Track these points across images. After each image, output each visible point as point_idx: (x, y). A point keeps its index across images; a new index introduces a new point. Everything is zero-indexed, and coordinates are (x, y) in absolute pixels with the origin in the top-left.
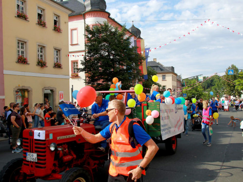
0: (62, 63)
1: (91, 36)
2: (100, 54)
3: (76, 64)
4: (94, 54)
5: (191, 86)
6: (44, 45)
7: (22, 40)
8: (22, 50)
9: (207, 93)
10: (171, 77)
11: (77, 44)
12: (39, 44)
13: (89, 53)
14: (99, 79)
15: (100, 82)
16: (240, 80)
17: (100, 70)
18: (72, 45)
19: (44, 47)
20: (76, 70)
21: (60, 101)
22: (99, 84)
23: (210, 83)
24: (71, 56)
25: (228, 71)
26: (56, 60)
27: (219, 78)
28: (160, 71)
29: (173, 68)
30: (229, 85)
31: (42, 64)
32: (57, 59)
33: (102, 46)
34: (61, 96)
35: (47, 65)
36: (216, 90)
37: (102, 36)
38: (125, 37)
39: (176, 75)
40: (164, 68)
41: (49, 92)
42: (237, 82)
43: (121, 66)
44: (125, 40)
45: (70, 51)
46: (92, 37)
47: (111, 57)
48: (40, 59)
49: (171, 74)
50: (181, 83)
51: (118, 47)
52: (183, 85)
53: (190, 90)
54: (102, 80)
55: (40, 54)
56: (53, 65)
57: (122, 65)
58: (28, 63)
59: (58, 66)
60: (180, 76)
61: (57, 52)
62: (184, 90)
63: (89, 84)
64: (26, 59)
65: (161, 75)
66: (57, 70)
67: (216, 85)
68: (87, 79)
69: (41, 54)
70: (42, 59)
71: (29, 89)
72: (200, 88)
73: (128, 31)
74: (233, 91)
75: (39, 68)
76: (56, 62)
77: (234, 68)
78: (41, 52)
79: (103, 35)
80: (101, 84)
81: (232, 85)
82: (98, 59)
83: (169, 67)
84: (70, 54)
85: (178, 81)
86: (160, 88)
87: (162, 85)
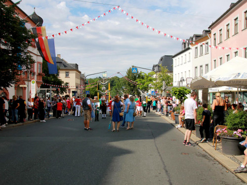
5: (94, 85)
10: (75, 74)
16: (141, 79)
23: (113, 82)
27: (118, 80)
28: (64, 68)
29: (77, 65)
30: (129, 85)
36: (116, 89)
39: (80, 72)
40: (68, 64)
42: (138, 81)
49: (75, 72)
50: (84, 81)
52: (86, 84)
53: (93, 89)
60: (83, 75)
62: (87, 88)
65: (64, 71)
67: (117, 85)
73: (28, 17)
74: (132, 90)
81: (132, 85)
83: (73, 64)
85: (82, 79)
86: (62, 84)
87: (65, 82)
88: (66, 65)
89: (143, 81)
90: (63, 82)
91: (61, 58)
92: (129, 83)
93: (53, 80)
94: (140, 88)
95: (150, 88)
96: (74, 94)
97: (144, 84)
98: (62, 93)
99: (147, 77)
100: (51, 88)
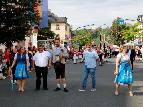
10: (64, 27)
16: (127, 30)
23: (95, 34)
28: (54, 21)
29: (66, 18)
30: (114, 35)
39: (68, 25)
40: (58, 18)
42: (124, 32)
49: (64, 24)
53: (81, 39)
60: (71, 26)
65: (55, 24)
72: (89, 38)
74: (117, 40)
81: (117, 35)
83: (63, 18)
85: (70, 31)
86: (55, 36)
87: (57, 34)
88: (57, 19)
89: (129, 32)
90: (55, 34)
92: (114, 33)
93: (46, 32)
94: (126, 38)
95: (136, 38)
96: (65, 44)
97: (129, 34)
99: (133, 27)
100: (48, 40)
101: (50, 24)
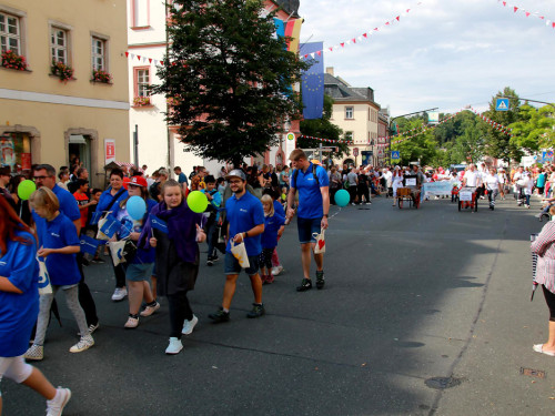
0: (112, 71)
1: (181, 7)
2: (203, 51)
3: (144, 76)
4: (188, 51)
5: (409, 135)
6: (68, 27)
7: (10, 11)
8: (13, 36)
9: (445, 150)
10: (366, 113)
11: (147, 28)
12: (54, 24)
13: (176, 47)
14: (199, 113)
15: (203, 118)
17: (202, 91)
18: (135, 28)
19: (67, 31)
20: (146, 89)
21: (108, 162)
22: (200, 124)
23: (453, 129)
24: (133, 56)
25: (496, 101)
26: (96, 64)
27: (473, 119)
28: (341, 98)
29: (370, 91)
30: (495, 134)
31: (62, 72)
32: (99, 61)
33: (206, 33)
34: (110, 150)
35: (75, 75)
36: (465, 144)
37: (207, 10)
38: (264, 13)
39: (377, 107)
40: (350, 89)
41: (80, 139)
43: (251, 83)
44: (263, 20)
45: (130, 43)
46: (183, 10)
47: (229, 61)
48: (57, 60)
49: (367, 106)
50: (389, 128)
51: (246, 36)
52: (391, 132)
53: (407, 144)
54: (207, 115)
55: (58, 47)
56: (89, 76)
57: (254, 80)
58: (28, 68)
59: (101, 78)
60: (385, 110)
61: (99, 44)
62: (394, 143)
63: (175, 123)
64: (22, 59)
65: (342, 106)
66: (100, 88)
67: (467, 135)
68: (171, 110)
69: (61, 48)
70: (63, 60)
71: (33, 133)
72: (431, 140)
74: (503, 148)
75: (55, 81)
76: (96, 68)
77: (511, 97)
78: (61, 43)
79: (210, 5)
80: (205, 124)
81: (502, 134)
82: (198, 65)
83: (363, 89)
84: (130, 52)
85: (382, 121)
86: (340, 136)
87: (345, 130)
88: (348, 92)
89: (526, 127)
90: (341, 131)
91: (335, 76)
96: (365, 158)
97: (527, 133)
98: (339, 155)
100: (321, 148)
101: (328, 108)
